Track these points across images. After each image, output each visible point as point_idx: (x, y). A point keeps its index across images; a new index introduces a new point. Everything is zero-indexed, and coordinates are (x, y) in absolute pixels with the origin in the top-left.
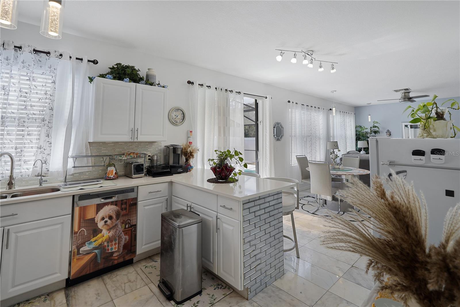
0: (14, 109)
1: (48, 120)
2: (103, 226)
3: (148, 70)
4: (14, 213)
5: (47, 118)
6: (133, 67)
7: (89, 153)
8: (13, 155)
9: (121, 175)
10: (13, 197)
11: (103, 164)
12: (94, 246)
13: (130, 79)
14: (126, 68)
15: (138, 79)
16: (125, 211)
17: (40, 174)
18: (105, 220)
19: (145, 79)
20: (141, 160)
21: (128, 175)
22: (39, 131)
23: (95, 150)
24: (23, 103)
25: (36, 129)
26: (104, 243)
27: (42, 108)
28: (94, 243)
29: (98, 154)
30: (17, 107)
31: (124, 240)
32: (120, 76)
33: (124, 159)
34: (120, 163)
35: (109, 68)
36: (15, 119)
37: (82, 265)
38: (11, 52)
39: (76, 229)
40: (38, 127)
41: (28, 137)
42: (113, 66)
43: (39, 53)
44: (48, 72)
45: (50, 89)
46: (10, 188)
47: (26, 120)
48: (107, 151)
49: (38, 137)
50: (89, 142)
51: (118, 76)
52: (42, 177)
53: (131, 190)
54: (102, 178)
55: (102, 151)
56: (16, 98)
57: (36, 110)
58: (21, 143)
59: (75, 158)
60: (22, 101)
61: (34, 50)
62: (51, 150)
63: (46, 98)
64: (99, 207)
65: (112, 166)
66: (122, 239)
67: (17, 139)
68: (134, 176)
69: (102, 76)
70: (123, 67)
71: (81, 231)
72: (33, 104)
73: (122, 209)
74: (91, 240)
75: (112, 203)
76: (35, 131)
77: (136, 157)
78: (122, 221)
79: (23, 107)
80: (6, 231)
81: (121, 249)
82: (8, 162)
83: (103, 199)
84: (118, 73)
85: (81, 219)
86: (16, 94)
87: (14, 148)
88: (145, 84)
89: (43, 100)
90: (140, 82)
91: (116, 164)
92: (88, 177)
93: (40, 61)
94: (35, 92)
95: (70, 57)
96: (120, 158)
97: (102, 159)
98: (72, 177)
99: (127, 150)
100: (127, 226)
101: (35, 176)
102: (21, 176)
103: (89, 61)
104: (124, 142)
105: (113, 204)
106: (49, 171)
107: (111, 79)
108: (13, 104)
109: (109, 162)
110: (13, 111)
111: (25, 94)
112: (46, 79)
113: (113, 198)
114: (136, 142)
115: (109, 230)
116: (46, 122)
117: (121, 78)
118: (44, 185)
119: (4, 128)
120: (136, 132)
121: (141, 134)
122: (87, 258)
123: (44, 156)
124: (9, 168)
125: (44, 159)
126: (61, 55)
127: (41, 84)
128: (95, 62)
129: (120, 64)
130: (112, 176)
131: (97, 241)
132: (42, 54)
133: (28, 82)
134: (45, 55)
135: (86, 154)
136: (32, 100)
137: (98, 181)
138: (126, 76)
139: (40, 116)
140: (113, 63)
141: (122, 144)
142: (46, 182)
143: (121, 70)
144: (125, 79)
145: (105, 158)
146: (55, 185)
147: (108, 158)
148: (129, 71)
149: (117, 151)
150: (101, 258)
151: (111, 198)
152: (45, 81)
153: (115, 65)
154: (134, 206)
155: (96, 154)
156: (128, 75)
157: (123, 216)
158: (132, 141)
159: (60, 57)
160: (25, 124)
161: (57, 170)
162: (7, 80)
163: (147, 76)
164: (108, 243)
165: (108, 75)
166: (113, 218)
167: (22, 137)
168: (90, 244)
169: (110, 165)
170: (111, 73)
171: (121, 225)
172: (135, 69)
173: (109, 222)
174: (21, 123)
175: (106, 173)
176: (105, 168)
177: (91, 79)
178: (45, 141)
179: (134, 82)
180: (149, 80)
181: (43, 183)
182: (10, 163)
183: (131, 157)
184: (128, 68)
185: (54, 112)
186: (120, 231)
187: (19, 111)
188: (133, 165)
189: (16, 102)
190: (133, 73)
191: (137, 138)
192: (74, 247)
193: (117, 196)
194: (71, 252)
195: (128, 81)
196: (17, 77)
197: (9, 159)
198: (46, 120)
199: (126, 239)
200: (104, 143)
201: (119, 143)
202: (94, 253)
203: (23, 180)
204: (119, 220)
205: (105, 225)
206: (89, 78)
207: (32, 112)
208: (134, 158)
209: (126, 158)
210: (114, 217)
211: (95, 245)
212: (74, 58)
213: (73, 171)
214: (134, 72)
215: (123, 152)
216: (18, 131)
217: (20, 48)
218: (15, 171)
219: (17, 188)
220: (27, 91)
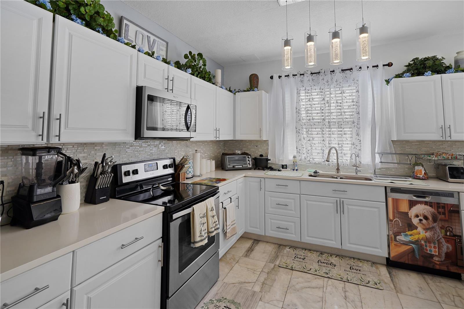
0: (334, 116)
1: (356, 123)
2: (418, 223)
3: (456, 55)
4: (345, 190)
5: (356, 121)
6: (434, 57)
7: (393, 151)
8: (337, 149)
9: (432, 176)
10: (341, 178)
11: (409, 162)
12: (410, 240)
13: (432, 72)
14: (425, 61)
15: (443, 69)
16: (443, 216)
17: (355, 165)
18: (420, 218)
19: (453, 67)
20: (459, 163)
21: (441, 178)
22: (351, 131)
23: (399, 148)
24: (339, 111)
25: (348, 129)
26: (421, 241)
27: (351, 113)
28: (410, 237)
29: (403, 152)
30: (336, 114)
31: (445, 247)
32: (419, 71)
33: (433, 159)
34: (429, 163)
35: (405, 66)
36: (335, 123)
37: (400, 252)
38: (329, 75)
39: (391, 217)
40: (350, 128)
41: (344, 136)
42: (409, 63)
43: (345, 71)
44: (353, 84)
45: (355, 97)
46: (338, 173)
47: (342, 123)
48: (412, 150)
49: (351, 136)
50: (392, 141)
51: (416, 72)
52: (357, 168)
53: (450, 194)
54: (410, 177)
55: (406, 150)
56: (335, 108)
57: (348, 115)
58: (341, 141)
59: (382, 154)
60: (338, 110)
61: (342, 70)
62: (361, 146)
63: (354, 105)
64: (412, 204)
65: (419, 166)
66: (443, 245)
67: (338, 137)
68: (450, 180)
69: (398, 76)
70: (422, 61)
71: (396, 220)
72: (345, 110)
73: (439, 213)
74: (407, 233)
75: (426, 203)
76: (348, 131)
77: (450, 158)
78: (441, 226)
79: (340, 114)
80: (341, 202)
81: (443, 255)
82: (335, 154)
83: (415, 196)
84: (417, 69)
85: (395, 210)
86: (334, 105)
87: (337, 144)
88: (455, 72)
89: (351, 107)
90: (446, 72)
91: (423, 164)
92: (394, 173)
93: (346, 77)
94: (345, 101)
95: (368, 67)
96: (429, 158)
97: (407, 157)
98: (380, 171)
99: (437, 150)
100: (448, 234)
101: (352, 166)
102: (343, 164)
103: (384, 65)
104: (431, 141)
105: (427, 205)
106: (361, 163)
107: (409, 77)
108: (333, 113)
109: (415, 161)
110: (334, 117)
111: (340, 104)
112: (351, 90)
113: (427, 198)
114: (449, 141)
115: (426, 229)
116: (356, 124)
117: (420, 73)
118: (360, 174)
119: (330, 130)
120: (448, 131)
121: (455, 132)
122: (404, 248)
123: (357, 151)
124: (336, 158)
125: (357, 153)
126: (360, 68)
127: (349, 95)
128: (390, 65)
129: (417, 59)
130: (421, 176)
131: (413, 236)
132: (347, 71)
133: (341, 95)
134: (349, 71)
135: (390, 151)
136: (344, 107)
137: (406, 178)
138: (427, 70)
139: (351, 120)
140: (408, 60)
141: (429, 143)
142: (360, 172)
143: (419, 65)
144: (426, 73)
145: (410, 157)
146: (368, 175)
147: (414, 156)
148: (429, 63)
149: (424, 150)
150: (419, 254)
151: (424, 197)
152: (351, 91)
153: (411, 61)
154: (456, 215)
155: (401, 152)
156: (429, 67)
157: (441, 220)
158: (443, 140)
159: (360, 70)
160: (342, 126)
161: (366, 163)
162: (329, 96)
163: (456, 62)
164: (425, 242)
165: (405, 74)
166: (430, 220)
167: (341, 136)
168: (406, 235)
169: (417, 164)
170: (408, 71)
171: (440, 230)
172: (437, 59)
173: (424, 221)
174: (340, 126)
175: (414, 172)
176: (411, 167)
177: (388, 82)
178: (356, 139)
179: (437, 74)
180: (459, 66)
181: (358, 172)
182: (336, 155)
183: (443, 158)
184: (428, 60)
185: (360, 116)
186: (439, 236)
187: (338, 117)
188: (447, 167)
189: (335, 111)
190: (435, 64)
191: (450, 136)
192: (391, 233)
193: (430, 197)
194: (388, 236)
195: (430, 74)
196: (334, 92)
197: (335, 152)
198: (355, 123)
199: (448, 248)
200: (407, 142)
201: (426, 142)
202: (411, 247)
203: (345, 167)
204: (436, 224)
205: (420, 223)
206: (386, 81)
207: (345, 117)
208: (448, 159)
209: (436, 159)
210: (430, 218)
211: (412, 239)
212: (371, 67)
213: (380, 166)
214: (437, 63)
215: (431, 152)
216: (339, 131)
217: (334, 71)
218: (339, 161)
219: (342, 173)
220: (340, 101)
